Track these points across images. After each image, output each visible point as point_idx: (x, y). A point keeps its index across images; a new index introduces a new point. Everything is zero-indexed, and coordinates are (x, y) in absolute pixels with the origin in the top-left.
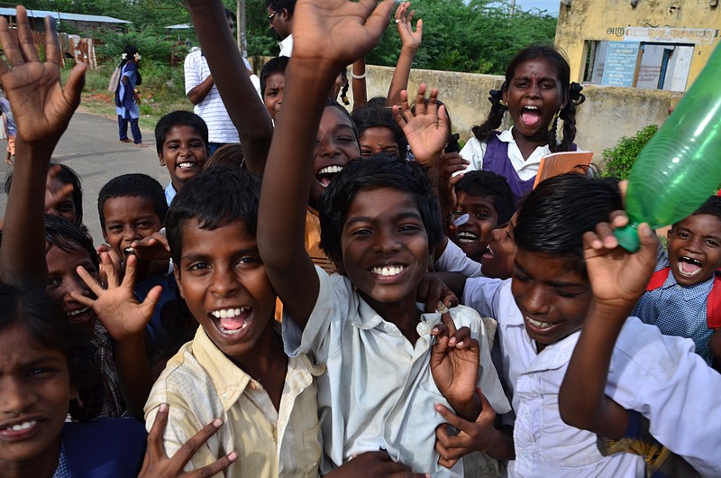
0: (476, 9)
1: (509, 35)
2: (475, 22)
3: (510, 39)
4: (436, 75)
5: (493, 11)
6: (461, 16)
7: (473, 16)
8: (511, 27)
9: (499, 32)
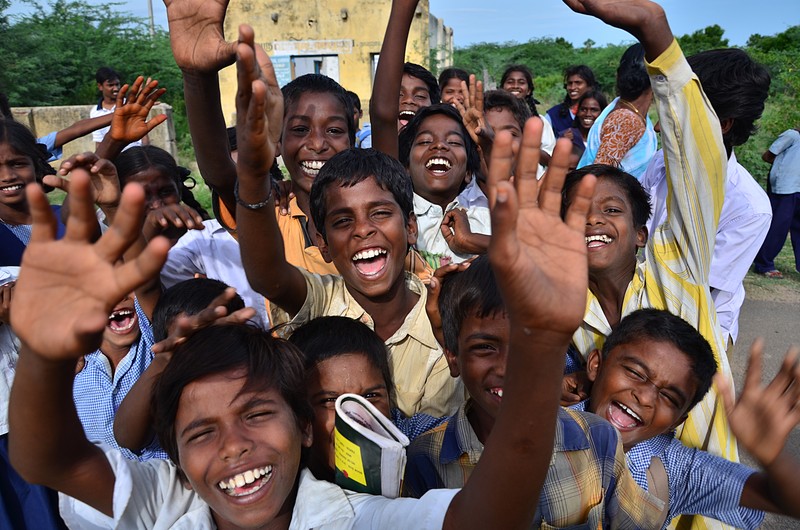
0: (109, 32)
1: (155, 58)
2: (110, 46)
3: (158, 61)
4: (76, 110)
5: (130, 32)
6: (92, 40)
7: (107, 39)
8: (154, 49)
9: (143, 56)
